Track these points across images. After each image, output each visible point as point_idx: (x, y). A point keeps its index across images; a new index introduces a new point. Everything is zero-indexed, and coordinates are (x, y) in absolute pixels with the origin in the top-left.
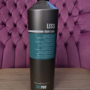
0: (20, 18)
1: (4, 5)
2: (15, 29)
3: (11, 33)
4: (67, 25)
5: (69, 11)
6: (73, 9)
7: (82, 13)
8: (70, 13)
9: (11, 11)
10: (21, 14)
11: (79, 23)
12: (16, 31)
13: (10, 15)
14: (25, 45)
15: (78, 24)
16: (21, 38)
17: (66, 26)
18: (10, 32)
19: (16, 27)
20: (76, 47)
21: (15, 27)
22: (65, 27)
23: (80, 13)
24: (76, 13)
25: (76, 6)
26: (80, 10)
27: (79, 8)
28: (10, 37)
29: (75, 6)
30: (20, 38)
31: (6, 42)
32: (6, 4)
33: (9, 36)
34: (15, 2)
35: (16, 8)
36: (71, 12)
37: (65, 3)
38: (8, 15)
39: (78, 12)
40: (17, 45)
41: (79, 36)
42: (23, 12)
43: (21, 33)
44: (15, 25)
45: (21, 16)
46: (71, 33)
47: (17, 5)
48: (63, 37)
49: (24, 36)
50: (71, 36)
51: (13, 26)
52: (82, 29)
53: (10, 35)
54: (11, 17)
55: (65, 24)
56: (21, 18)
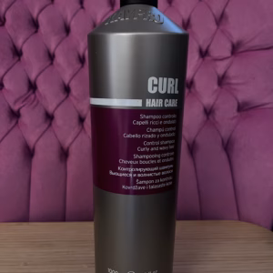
0: (49, 63)
2: (33, 96)
3: (19, 111)
6: (212, 38)
7: (241, 50)
8: (204, 48)
9: (19, 43)
10: (52, 51)
11: (233, 81)
12: (35, 103)
13: (17, 53)
14: (62, 148)
15: (229, 84)
16: (50, 125)
18: (16, 108)
19: (34, 92)
21: (31, 91)
23: (235, 49)
28: (17, 122)
32: (5, 19)
34: (35, 15)
35: (36, 32)
36: (209, 46)
37: (189, 21)
38: (11, 56)
39: (229, 46)
42: (57, 46)
43: (51, 109)
44: (32, 86)
45: (51, 57)
46: (209, 112)
47: (40, 23)
49: (58, 121)
50: (208, 118)
51: (25, 88)
52: (241, 97)
53: (15, 115)
54: (19, 60)
56: (52, 64)
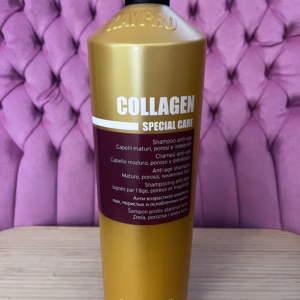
1: (17, 8)
4: (237, 78)
5: (247, 25)
17: (235, 81)
20: (268, 158)
22: (232, 83)
24: (271, 33)
25: (272, 6)
26: (287, 24)
27: (283, 17)
29: (268, 7)
30: (72, 123)
31: (27, 138)
33: (35, 118)
40: (63, 149)
41: (282, 119)
48: (222, 119)
55: (232, 75)
